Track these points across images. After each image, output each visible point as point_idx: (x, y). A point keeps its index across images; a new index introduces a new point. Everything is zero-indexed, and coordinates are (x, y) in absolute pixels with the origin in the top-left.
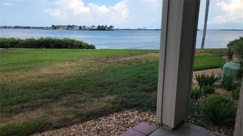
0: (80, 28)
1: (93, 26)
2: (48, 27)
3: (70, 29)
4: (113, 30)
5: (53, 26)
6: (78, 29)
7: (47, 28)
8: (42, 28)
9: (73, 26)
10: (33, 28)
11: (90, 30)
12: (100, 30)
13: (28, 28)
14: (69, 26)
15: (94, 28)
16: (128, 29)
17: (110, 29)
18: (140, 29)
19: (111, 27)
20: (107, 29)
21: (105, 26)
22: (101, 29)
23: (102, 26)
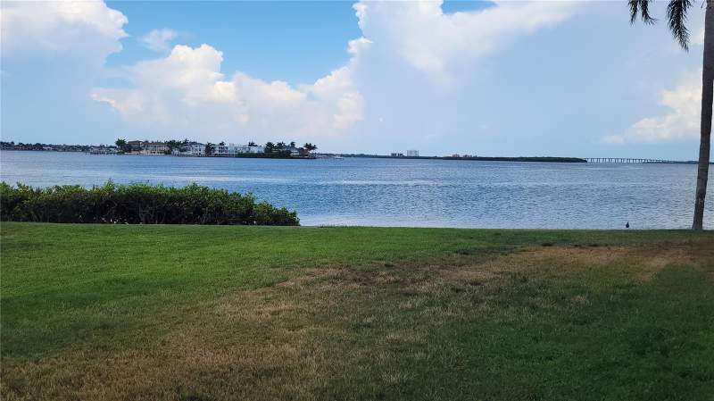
0: (209, 149)
1: (252, 145)
2: (102, 147)
3: (176, 151)
4: (313, 157)
5: (120, 143)
6: (203, 152)
7: (101, 150)
8: (85, 149)
9: (186, 143)
10: (55, 148)
11: (241, 155)
12: (273, 157)
13: (39, 147)
14: (172, 144)
15: (255, 150)
16: (362, 156)
17: (306, 153)
18: (401, 157)
19: (309, 147)
20: (294, 153)
21: (288, 143)
22: (276, 152)
23: (280, 144)
